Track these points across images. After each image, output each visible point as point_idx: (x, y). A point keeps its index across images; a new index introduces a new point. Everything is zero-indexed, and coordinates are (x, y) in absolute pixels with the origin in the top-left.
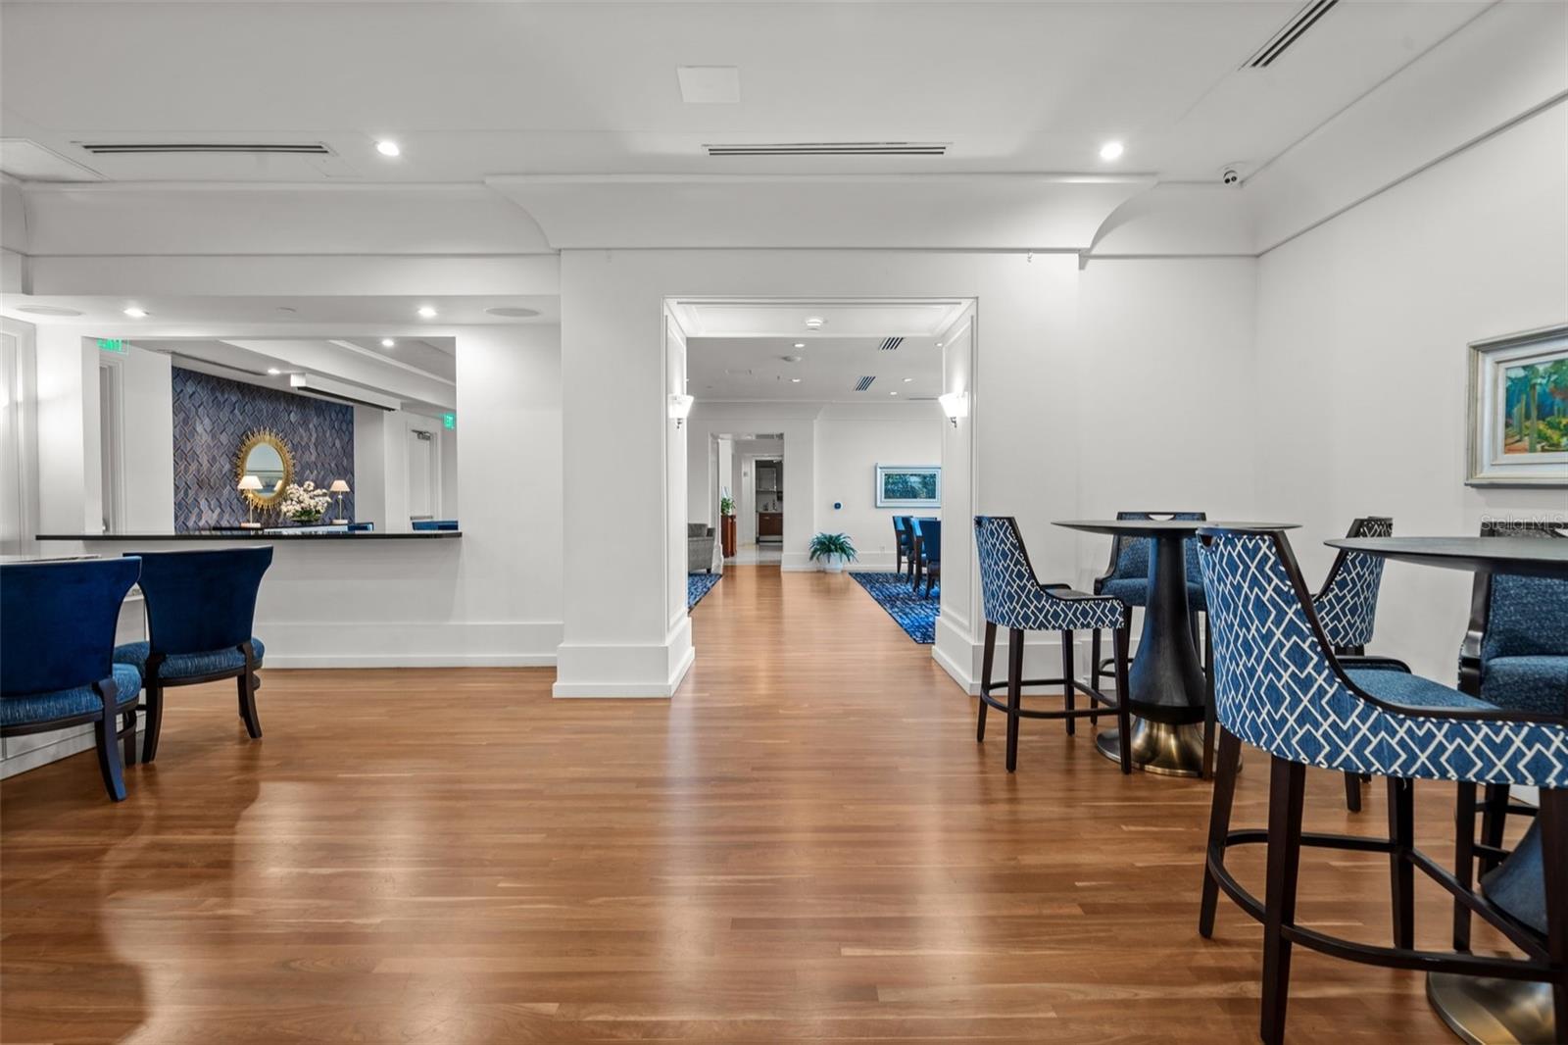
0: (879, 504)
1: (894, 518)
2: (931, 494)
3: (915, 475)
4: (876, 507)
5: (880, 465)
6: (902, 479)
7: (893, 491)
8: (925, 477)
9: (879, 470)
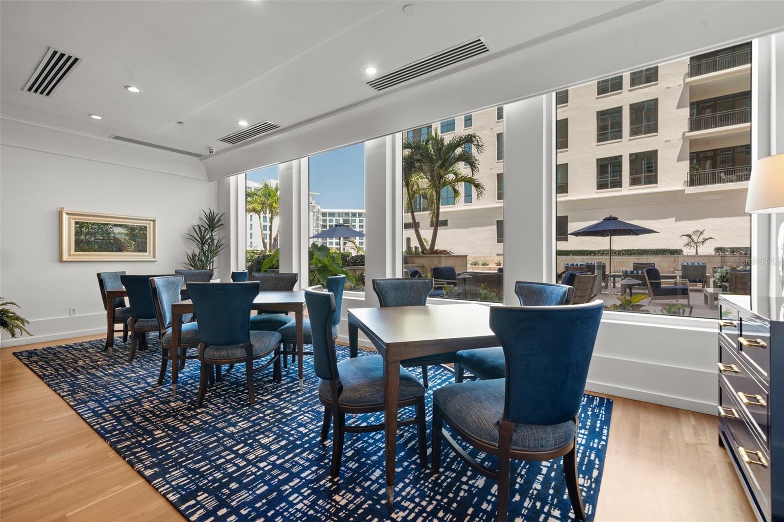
0: (64, 259)
1: (99, 275)
2: (142, 247)
3: (121, 226)
4: (61, 260)
5: (67, 209)
6: (103, 229)
7: (89, 243)
8: (132, 229)
9: (65, 218)
